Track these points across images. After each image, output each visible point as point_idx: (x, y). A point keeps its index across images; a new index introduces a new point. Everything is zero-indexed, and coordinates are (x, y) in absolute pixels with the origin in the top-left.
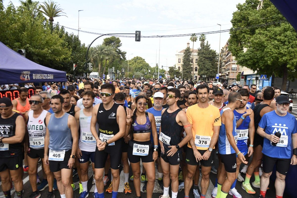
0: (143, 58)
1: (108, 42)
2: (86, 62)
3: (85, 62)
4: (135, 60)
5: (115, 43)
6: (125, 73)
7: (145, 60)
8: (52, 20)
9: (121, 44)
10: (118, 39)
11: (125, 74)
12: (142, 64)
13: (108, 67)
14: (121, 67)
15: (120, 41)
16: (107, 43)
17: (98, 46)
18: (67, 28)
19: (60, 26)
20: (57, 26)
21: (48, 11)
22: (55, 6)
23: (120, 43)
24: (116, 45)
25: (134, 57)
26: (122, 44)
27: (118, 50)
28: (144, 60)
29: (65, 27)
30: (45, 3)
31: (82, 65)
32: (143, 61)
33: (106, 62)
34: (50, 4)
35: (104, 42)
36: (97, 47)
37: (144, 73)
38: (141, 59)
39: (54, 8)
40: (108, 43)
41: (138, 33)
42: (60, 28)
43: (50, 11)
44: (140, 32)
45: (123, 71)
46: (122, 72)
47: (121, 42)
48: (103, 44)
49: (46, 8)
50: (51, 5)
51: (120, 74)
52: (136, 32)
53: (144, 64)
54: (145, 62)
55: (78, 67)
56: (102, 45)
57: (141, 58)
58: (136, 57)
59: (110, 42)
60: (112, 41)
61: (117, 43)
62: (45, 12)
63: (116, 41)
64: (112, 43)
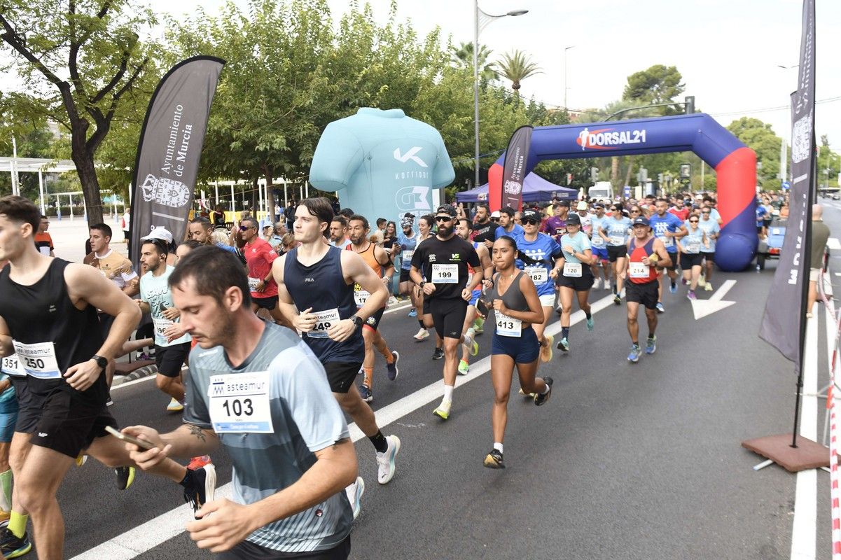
0: (766, 122)
1: (642, 85)
2: (587, 167)
3: (584, 168)
4: (736, 131)
5: (663, 85)
6: (693, 179)
7: (773, 129)
8: (517, 87)
9: (683, 86)
10: (674, 70)
11: (693, 181)
12: (759, 141)
13: (641, 162)
14: (681, 161)
15: (681, 78)
16: (637, 90)
17: (611, 105)
20: (533, 104)
21: (511, 71)
22: (523, 59)
23: (680, 84)
24: (666, 92)
25: (734, 122)
26: (685, 85)
27: (673, 107)
28: (768, 127)
30: (507, 58)
31: (579, 174)
32: (765, 131)
34: (513, 58)
35: (628, 85)
36: (608, 107)
37: (766, 173)
38: (758, 127)
39: (522, 63)
40: (642, 89)
41: (689, 101)
42: (537, 103)
43: (514, 70)
44: (693, 98)
45: (686, 173)
46: (683, 175)
47: (681, 80)
48: (625, 98)
49: (507, 65)
50: (516, 58)
51: (676, 181)
52: (686, 98)
53: (768, 142)
54: (773, 133)
56: (620, 99)
57: (755, 121)
58: (739, 120)
59: (648, 85)
60: (652, 81)
61: (670, 83)
62: (505, 73)
63: (666, 78)
64: (653, 86)
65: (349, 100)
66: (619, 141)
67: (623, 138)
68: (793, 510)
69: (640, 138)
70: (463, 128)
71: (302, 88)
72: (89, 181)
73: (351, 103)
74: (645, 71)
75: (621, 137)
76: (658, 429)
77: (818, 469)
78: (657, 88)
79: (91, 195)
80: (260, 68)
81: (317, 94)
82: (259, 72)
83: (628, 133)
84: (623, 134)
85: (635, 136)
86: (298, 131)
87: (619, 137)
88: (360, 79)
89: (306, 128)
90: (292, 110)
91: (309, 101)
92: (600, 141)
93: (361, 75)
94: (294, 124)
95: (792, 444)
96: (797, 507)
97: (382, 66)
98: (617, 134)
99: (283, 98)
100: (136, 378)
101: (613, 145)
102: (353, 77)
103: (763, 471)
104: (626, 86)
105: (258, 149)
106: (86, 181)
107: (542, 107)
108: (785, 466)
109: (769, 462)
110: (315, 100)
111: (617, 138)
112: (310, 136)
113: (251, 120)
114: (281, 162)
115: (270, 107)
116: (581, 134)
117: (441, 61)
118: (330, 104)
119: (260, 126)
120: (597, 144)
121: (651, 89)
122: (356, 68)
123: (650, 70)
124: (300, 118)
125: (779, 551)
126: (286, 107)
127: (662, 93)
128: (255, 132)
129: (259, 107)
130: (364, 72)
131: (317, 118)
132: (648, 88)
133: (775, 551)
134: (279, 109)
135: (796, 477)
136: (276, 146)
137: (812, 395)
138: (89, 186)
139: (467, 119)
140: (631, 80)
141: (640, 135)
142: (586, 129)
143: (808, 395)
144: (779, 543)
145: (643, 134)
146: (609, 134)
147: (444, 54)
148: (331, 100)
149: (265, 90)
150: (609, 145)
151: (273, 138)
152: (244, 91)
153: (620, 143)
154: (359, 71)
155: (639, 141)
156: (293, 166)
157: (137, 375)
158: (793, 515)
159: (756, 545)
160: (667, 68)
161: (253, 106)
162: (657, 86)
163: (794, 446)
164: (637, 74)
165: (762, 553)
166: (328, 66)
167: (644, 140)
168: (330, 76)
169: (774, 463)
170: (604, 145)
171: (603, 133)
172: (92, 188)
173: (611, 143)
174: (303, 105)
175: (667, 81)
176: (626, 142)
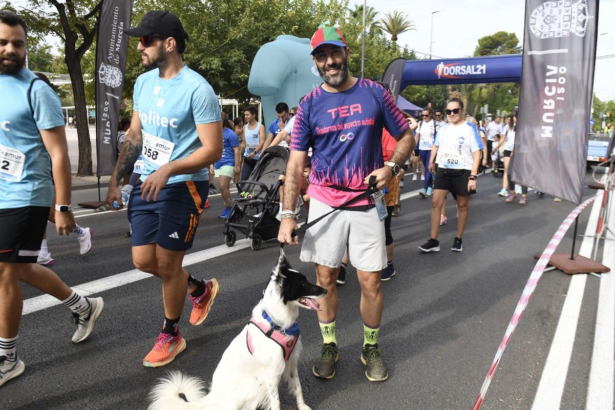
1: (489, 46)
2: (443, 99)
3: (441, 100)
5: (505, 47)
8: (395, 39)
9: (519, 48)
10: (513, 36)
14: (514, 103)
15: (518, 42)
16: (484, 50)
18: (419, 53)
19: (410, 50)
20: (406, 51)
21: (391, 27)
23: (518, 46)
24: (507, 52)
29: (417, 52)
30: (389, 17)
31: (437, 104)
33: (480, 93)
34: (393, 17)
35: (479, 46)
39: (400, 22)
40: (489, 49)
42: (409, 52)
43: (394, 26)
48: (475, 55)
49: (389, 22)
50: (396, 17)
55: (434, 106)
59: (493, 46)
60: (497, 43)
61: (510, 45)
62: (386, 28)
63: (507, 42)
64: (497, 47)
65: (269, 37)
66: (466, 73)
67: (469, 70)
68: (566, 294)
69: (482, 71)
70: (352, 62)
71: (235, 26)
72: (77, 79)
73: (270, 39)
74: (491, 35)
75: (467, 70)
76: (474, 248)
77: (588, 273)
78: (500, 49)
79: (78, 90)
80: (206, 10)
81: (246, 31)
82: (204, 12)
83: (473, 67)
84: (469, 67)
85: (478, 69)
86: (231, 57)
87: (466, 69)
88: (277, 20)
89: (236, 55)
90: (227, 42)
91: (238, 36)
92: (452, 72)
93: (279, 18)
94: (228, 53)
95: (570, 257)
96: (569, 292)
97: (294, 13)
98: (464, 67)
99: (221, 33)
100: (103, 211)
101: (461, 75)
102: (273, 20)
103: (548, 273)
104: (477, 46)
105: (201, 68)
106: (75, 78)
107: (413, 54)
108: (563, 270)
109: (553, 268)
110: (244, 35)
111: (464, 70)
112: (239, 61)
113: (197, 47)
114: (217, 79)
115: (211, 38)
116: (438, 66)
117: (339, 12)
118: (255, 39)
119: (203, 52)
120: (449, 74)
121: (495, 49)
122: (276, 14)
123: (495, 35)
124: (233, 48)
125: (552, 313)
126: (222, 39)
127: (503, 53)
128: (200, 56)
129: (203, 39)
130: (280, 16)
131: (245, 49)
132: (493, 48)
133: (549, 313)
134: (218, 41)
135: (572, 277)
136: (214, 66)
137: (590, 237)
138: (76, 82)
139: (355, 55)
140: (481, 42)
141: (482, 69)
142: (442, 63)
143: (588, 236)
144: (553, 310)
145: (484, 67)
146: (459, 67)
147: (341, 6)
148: (256, 36)
149: (208, 26)
150: (458, 75)
151: (212, 61)
152: (193, 26)
153: (467, 74)
154: (277, 16)
155: (480, 73)
156: (226, 83)
157: (104, 208)
158: (566, 297)
159: (536, 310)
160: (509, 35)
161: (198, 37)
162: (500, 47)
163: (572, 258)
164: (486, 37)
165: (539, 314)
166: (254, 11)
167: (484, 72)
168: (255, 18)
169: (557, 269)
170: (455, 75)
171: (455, 66)
172: (79, 83)
173: (460, 74)
174: (236, 37)
175: (507, 44)
176: (471, 73)
